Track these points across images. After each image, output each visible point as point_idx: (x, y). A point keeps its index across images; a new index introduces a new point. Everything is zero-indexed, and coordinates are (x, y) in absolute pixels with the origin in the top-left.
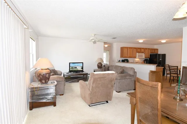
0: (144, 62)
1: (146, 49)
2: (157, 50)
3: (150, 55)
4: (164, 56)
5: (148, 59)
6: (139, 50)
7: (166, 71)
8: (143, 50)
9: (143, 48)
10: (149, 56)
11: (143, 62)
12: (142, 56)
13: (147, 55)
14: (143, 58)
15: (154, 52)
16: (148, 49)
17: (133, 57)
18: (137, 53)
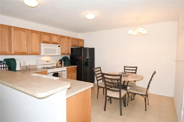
0: (61, 63)
1: (64, 37)
3: (71, 48)
5: (69, 57)
6: (46, 38)
8: (55, 39)
9: (57, 35)
10: (70, 52)
11: (59, 63)
12: (54, 51)
13: (66, 49)
14: (57, 54)
15: (77, 44)
16: (66, 38)
17: (29, 53)
18: (42, 43)
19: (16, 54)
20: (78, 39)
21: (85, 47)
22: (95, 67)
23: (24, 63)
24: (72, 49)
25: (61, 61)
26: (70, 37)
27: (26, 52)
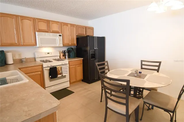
0: (64, 55)
1: (66, 24)
2: (92, 29)
5: (74, 48)
6: (43, 26)
8: (55, 27)
9: (57, 22)
10: (75, 42)
11: (62, 55)
13: (70, 39)
14: (58, 45)
15: (85, 33)
16: (69, 26)
17: (21, 44)
18: (38, 31)
20: (86, 27)
23: (20, 55)
24: (78, 39)
25: (64, 52)
26: (75, 25)
27: (16, 43)
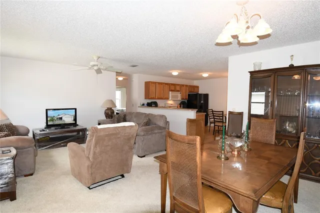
0: (181, 106)
1: (183, 85)
2: (198, 87)
4: (206, 96)
5: (186, 101)
6: (172, 88)
7: (210, 119)
8: (178, 88)
9: (179, 85)
10: (187, 97)
11: (179, 106)
12: (177, 97)
13: (185, 95)
14: (179, 99)
15: (193, 90)
16: (185, 86)
17: (163, 98)
18: (170, 91)
19: (158, 99)
20: (194, 86)
21: (200, 93)
22: (209, 109)
24: (189, 95)
25: (180, 104)
